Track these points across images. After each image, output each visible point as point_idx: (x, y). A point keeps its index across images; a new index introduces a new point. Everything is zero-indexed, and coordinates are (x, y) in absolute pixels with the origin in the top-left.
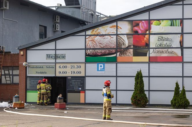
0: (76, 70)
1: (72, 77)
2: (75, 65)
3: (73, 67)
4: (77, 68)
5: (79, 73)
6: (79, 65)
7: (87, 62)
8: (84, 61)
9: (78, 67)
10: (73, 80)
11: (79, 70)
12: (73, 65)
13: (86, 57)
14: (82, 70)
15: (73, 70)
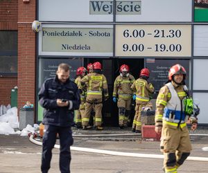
0: (168, 42)
1: (157, 59)
2: (167, 29)
3: (161, 34)
4: (172, 35)
5: (175, 48)
6: (175, 28)
7: (196, 21)
8: (189, 19)
9: (174, 33)
10: (162, 68)
11: (175, 41)
12: (160, 28)
13: (196, 8)
14: (184, 41)
15: (160, 41)
